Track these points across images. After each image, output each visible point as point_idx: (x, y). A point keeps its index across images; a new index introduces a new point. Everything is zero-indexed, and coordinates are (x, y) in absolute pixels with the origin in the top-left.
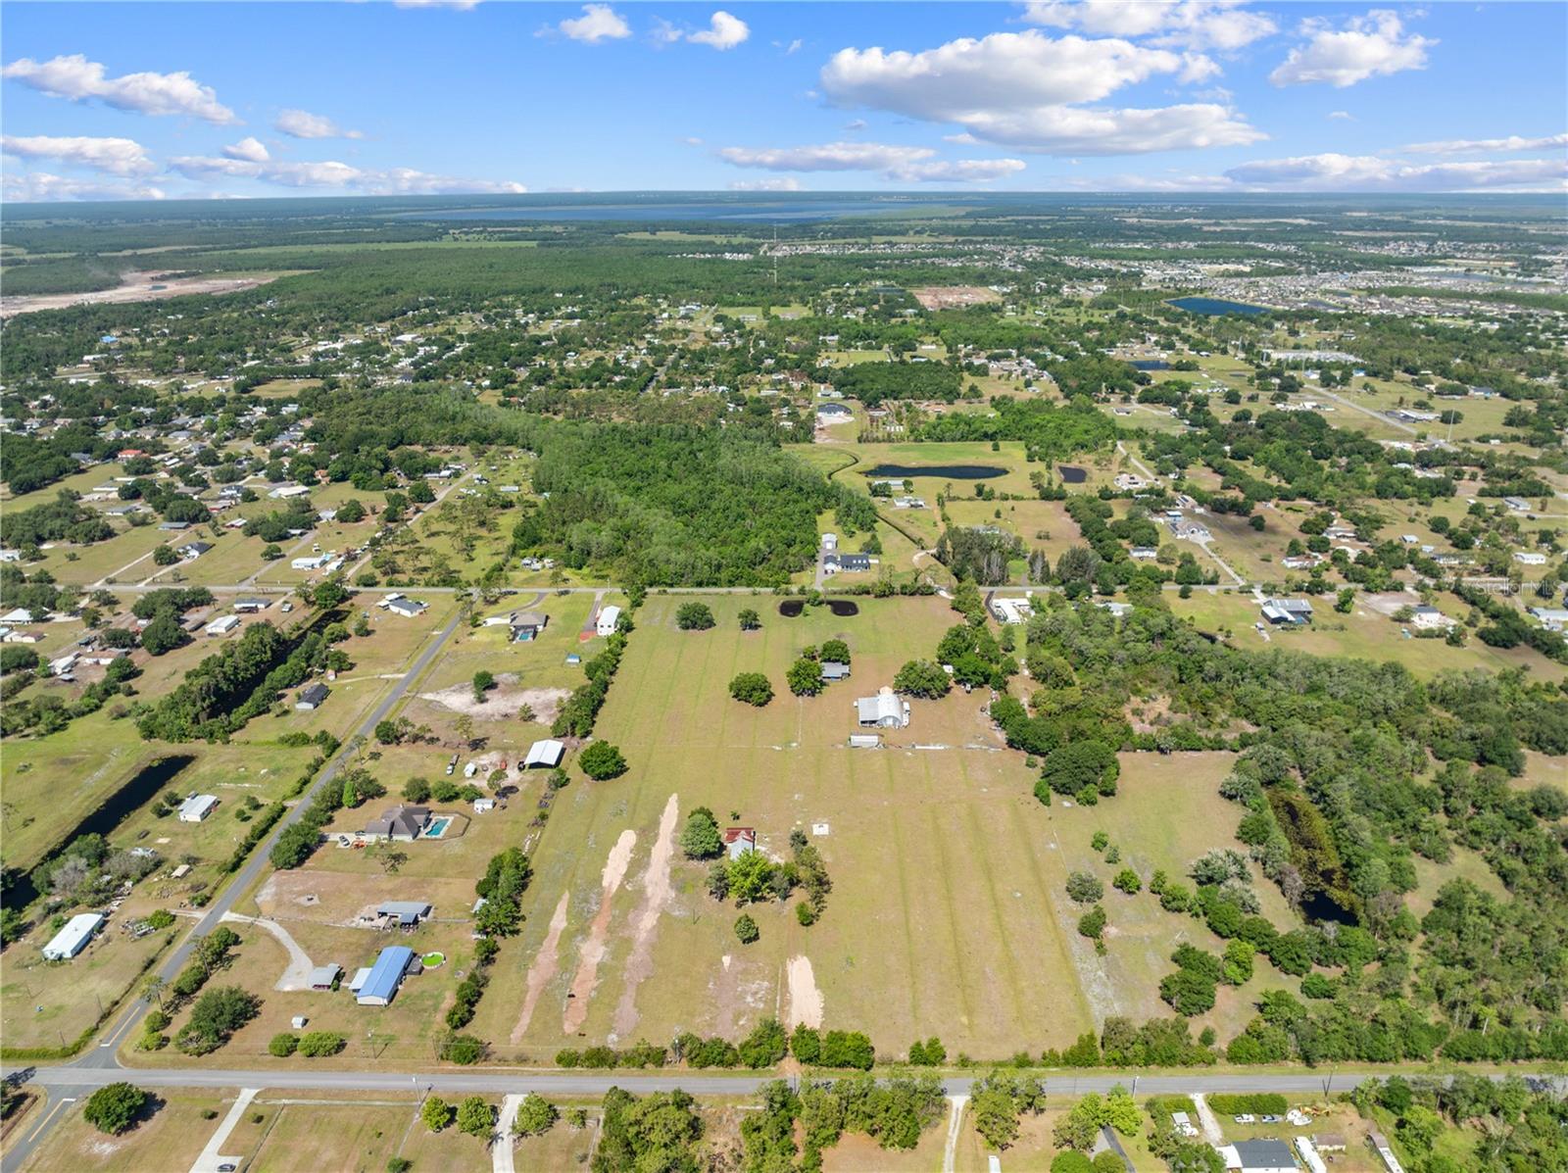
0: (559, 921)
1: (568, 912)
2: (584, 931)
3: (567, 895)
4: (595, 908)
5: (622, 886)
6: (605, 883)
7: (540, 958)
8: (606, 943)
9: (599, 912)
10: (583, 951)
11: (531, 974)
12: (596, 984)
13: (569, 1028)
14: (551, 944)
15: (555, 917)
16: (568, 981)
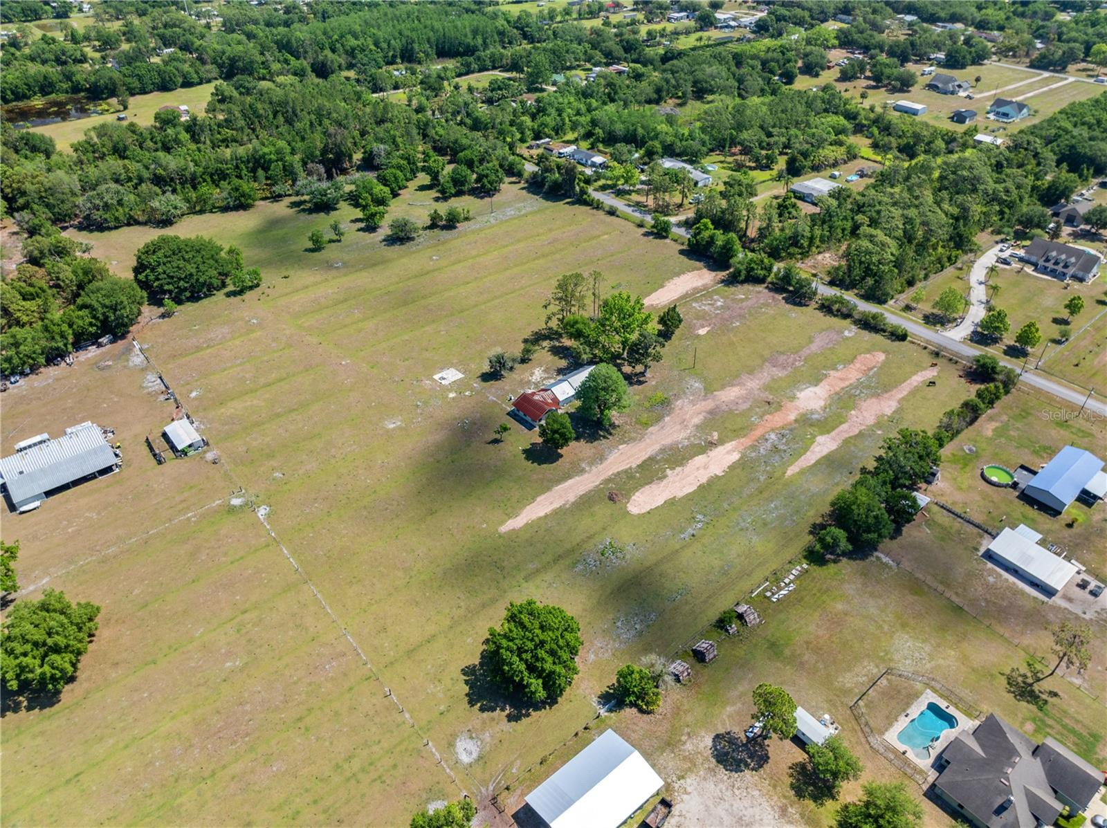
0: (824, 445)
1: (806, 449)
2: (806, 421)
3: (792, 470)
4: (773, 436)
5: (721, 442)
6: (735, 457)
7: (871, 420)
8: (793, 398)
9: (773, 430)
10: (822, 403)
11: (888, 412)
12: (832, 372)
13: (881, 357)
14: (848, 429)
15: (825, 452)
16: (856, 388)
